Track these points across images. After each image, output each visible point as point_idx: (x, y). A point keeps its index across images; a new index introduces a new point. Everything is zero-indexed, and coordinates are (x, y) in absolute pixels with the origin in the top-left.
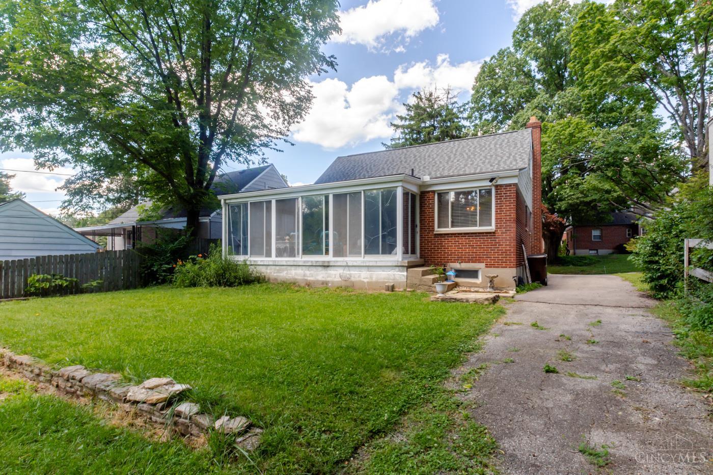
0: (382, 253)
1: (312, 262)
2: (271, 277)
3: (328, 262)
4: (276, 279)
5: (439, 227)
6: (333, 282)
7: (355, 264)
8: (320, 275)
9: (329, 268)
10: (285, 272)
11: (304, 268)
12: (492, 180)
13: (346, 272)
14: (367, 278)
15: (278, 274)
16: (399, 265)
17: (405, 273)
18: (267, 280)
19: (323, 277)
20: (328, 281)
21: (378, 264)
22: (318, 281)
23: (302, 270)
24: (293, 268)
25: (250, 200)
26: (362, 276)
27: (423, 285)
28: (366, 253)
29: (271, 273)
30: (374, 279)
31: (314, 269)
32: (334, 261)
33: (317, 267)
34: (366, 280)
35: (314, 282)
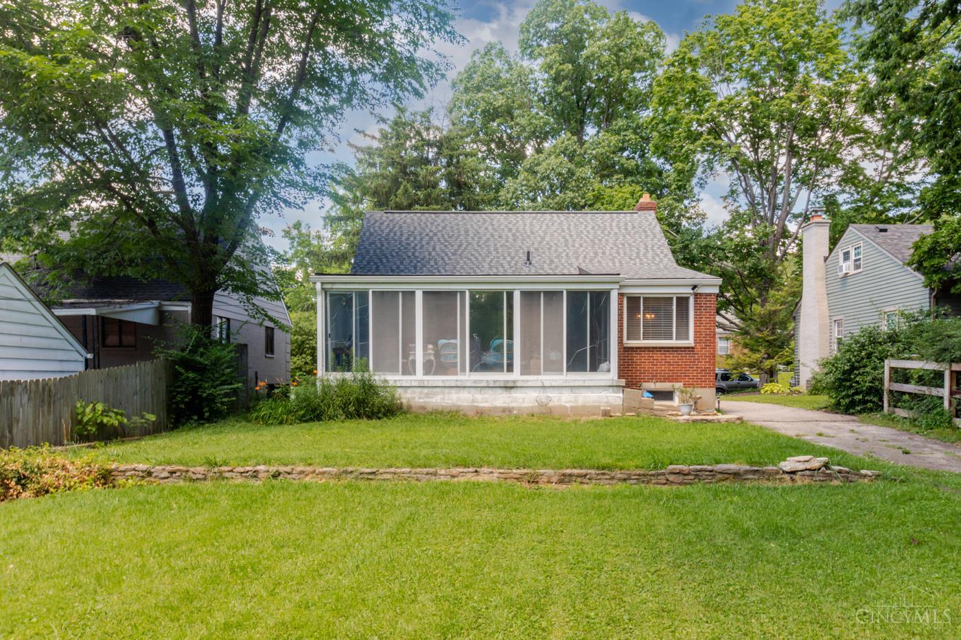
0: (590, 371)
1: (487, 381)
2: (412, 403)
3: (514, 382)
4: (423, 408)
5: (628, 339)
6: (519, 409)
7: (554, 384)
8: (500, 400)
9: (513, 390)
10: (439, 397)
11: (472, 390)
12: (694, 287)
13: (542, 396)
14: (571, 402)
15: (428, 400)
16: (615, 384)
17: (621, 395)
18: (405, 408)
19: (504, 403)
20: (513, 408)
21: (586, 385)
22: (496, 408)
23: (469, 393)
24: (453, 391)
25: (371, 289)
26: (565, 399)
27: (644, 408)
28: (568, 370)
29: (414, 398)
30: (580, 403)
31: (490, 391)
32: (523, 381)
33: (495, 389)
34: (568, 405)
35: (490, 409)
